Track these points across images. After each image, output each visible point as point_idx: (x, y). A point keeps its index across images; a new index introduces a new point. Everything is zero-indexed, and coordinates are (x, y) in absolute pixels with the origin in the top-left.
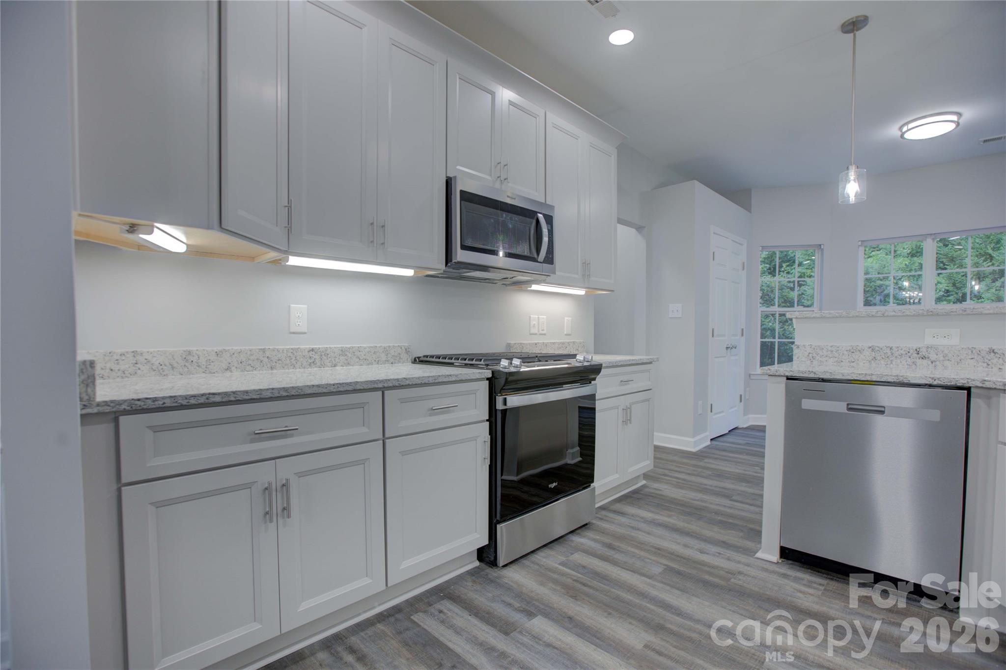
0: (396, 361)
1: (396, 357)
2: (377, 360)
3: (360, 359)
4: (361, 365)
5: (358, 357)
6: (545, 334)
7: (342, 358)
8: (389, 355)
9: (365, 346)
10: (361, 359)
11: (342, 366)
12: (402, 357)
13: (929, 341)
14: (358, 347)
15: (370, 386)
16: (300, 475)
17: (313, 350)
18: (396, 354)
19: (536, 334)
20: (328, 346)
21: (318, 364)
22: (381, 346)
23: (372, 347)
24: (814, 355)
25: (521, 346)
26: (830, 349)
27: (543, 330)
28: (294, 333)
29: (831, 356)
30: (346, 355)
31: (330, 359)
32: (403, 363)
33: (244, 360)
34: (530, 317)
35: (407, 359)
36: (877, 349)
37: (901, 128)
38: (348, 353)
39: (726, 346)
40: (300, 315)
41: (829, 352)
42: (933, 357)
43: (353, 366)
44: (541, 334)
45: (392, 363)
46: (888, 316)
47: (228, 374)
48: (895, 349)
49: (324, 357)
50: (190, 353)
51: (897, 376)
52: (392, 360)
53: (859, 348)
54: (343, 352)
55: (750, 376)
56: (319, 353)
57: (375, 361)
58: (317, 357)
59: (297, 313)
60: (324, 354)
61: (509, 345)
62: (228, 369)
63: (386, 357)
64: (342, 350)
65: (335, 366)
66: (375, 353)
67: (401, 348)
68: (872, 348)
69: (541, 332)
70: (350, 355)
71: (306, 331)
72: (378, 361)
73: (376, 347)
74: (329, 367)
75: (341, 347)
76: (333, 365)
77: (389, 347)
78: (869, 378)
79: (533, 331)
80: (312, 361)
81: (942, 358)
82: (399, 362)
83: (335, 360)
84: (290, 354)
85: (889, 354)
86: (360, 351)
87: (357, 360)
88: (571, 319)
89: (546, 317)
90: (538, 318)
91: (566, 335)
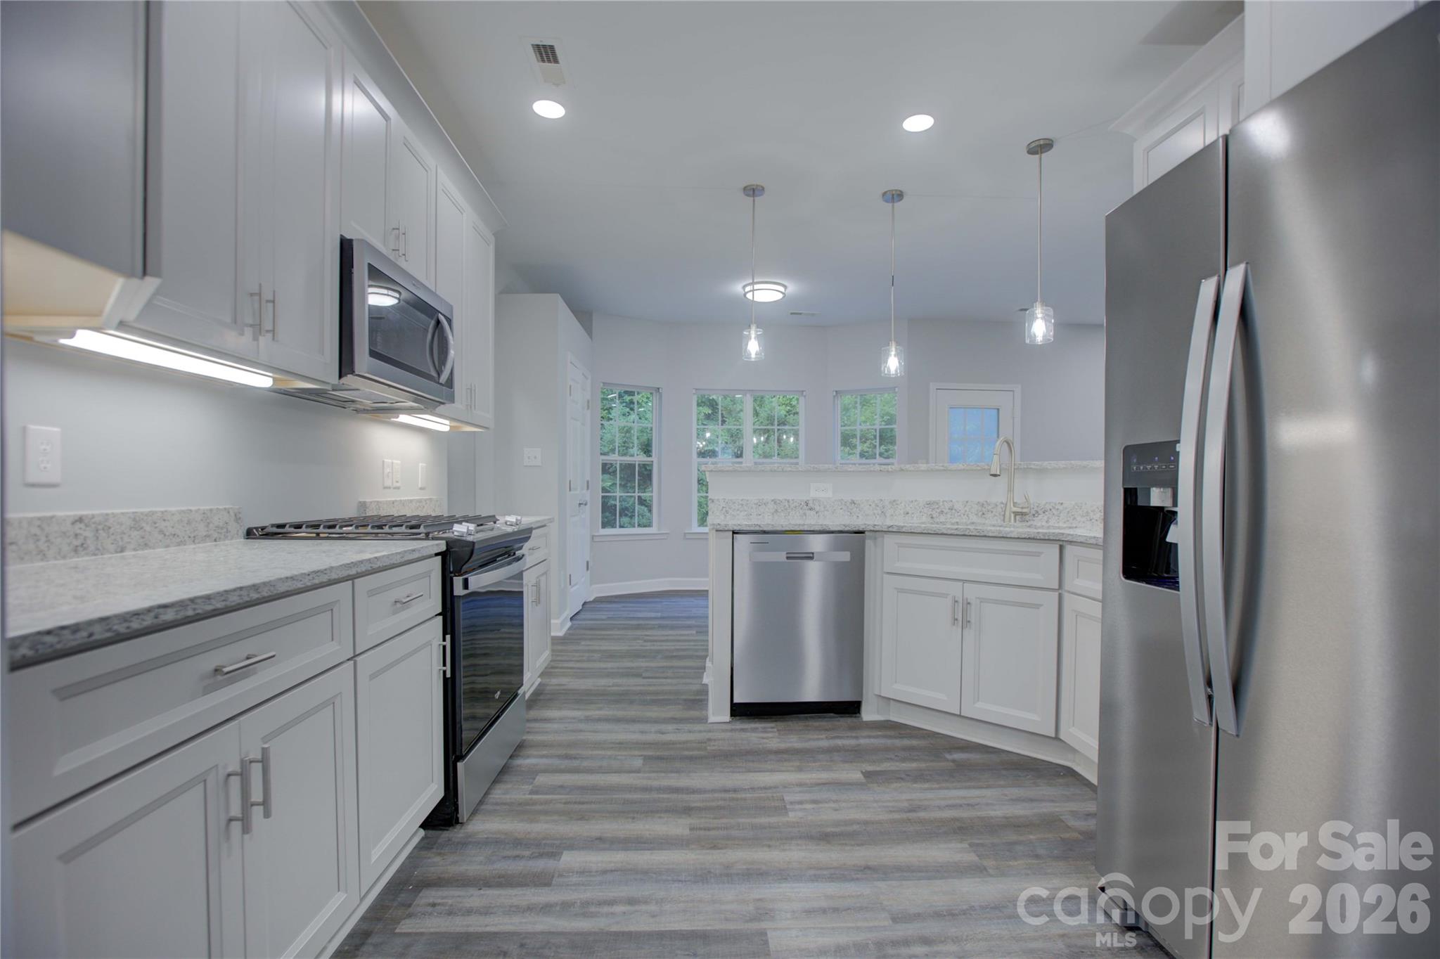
0: (222, 537)
1: (222, 528)
2: (192, 535)
3: (165, 535)
4: (167, 546)
5: (161, 532)
6: (400, 488)
7: (135, 534)
8: (211, 525)
9: (173, 509)
10: (167, 534)
11: (135, 550)
12: (229, 528)
13: (813, 494)
14: (162, 512)
15: (344, 573)
17: (81, 520)
18: (221, 524)
19: (390, 488)
20: (109, 511)
21: (92, 548)
22: (199, 509)
24: (727, 509)
26: (741, 502)
27: (398, 482)
28: (38, 485)
29: (742, 509)
30: (142, 528)
31: (113, 537)
32: (231, 539)
34: (383, 461)
35: (238, 531)
36: (778, 502)
37: (744, 287)
38: (144, 525)
39: (578, 502)
40: (48, 448)
41: (740, 506)
42: (817, 508)
43: (154, 549)
44: (395, 488)
45: (215, 540)
46: (786, 471)
48: (791, 502)
49: (102, 534)
51: (821, 525)
52: (216, 535)
53: (764, 501)
54: (137, 522)
55: (593, 538)
56: (93, 526)
57: (190, 537)
58: (89, 533)
59: (42, 444)
60: (102, 527)
61: (363, 505)
63: (206, 529)
64: (134, 520)
65: (122, 551)
66: (189, 523)
67: (229, 512)
68: (774, 501)
69: (396, 484)
70: (148, 528)
71: (60, 481)
72: (194, 537)
73: (191, 510)
74: (112, 553)
75: (133, 513)
76: (119, 550)
77: (211, 510)
78: (801, 528)
79: (388, 483)
80: (78, 543)
81: (823, 509)
82: (226, 537)
83: (122, 538)
85: (787, 506)
86: (164, 520)
87: (161, 537)
88: (426, 466)
89: (400, 462)
90: (393, 463)
91: (421, 488)
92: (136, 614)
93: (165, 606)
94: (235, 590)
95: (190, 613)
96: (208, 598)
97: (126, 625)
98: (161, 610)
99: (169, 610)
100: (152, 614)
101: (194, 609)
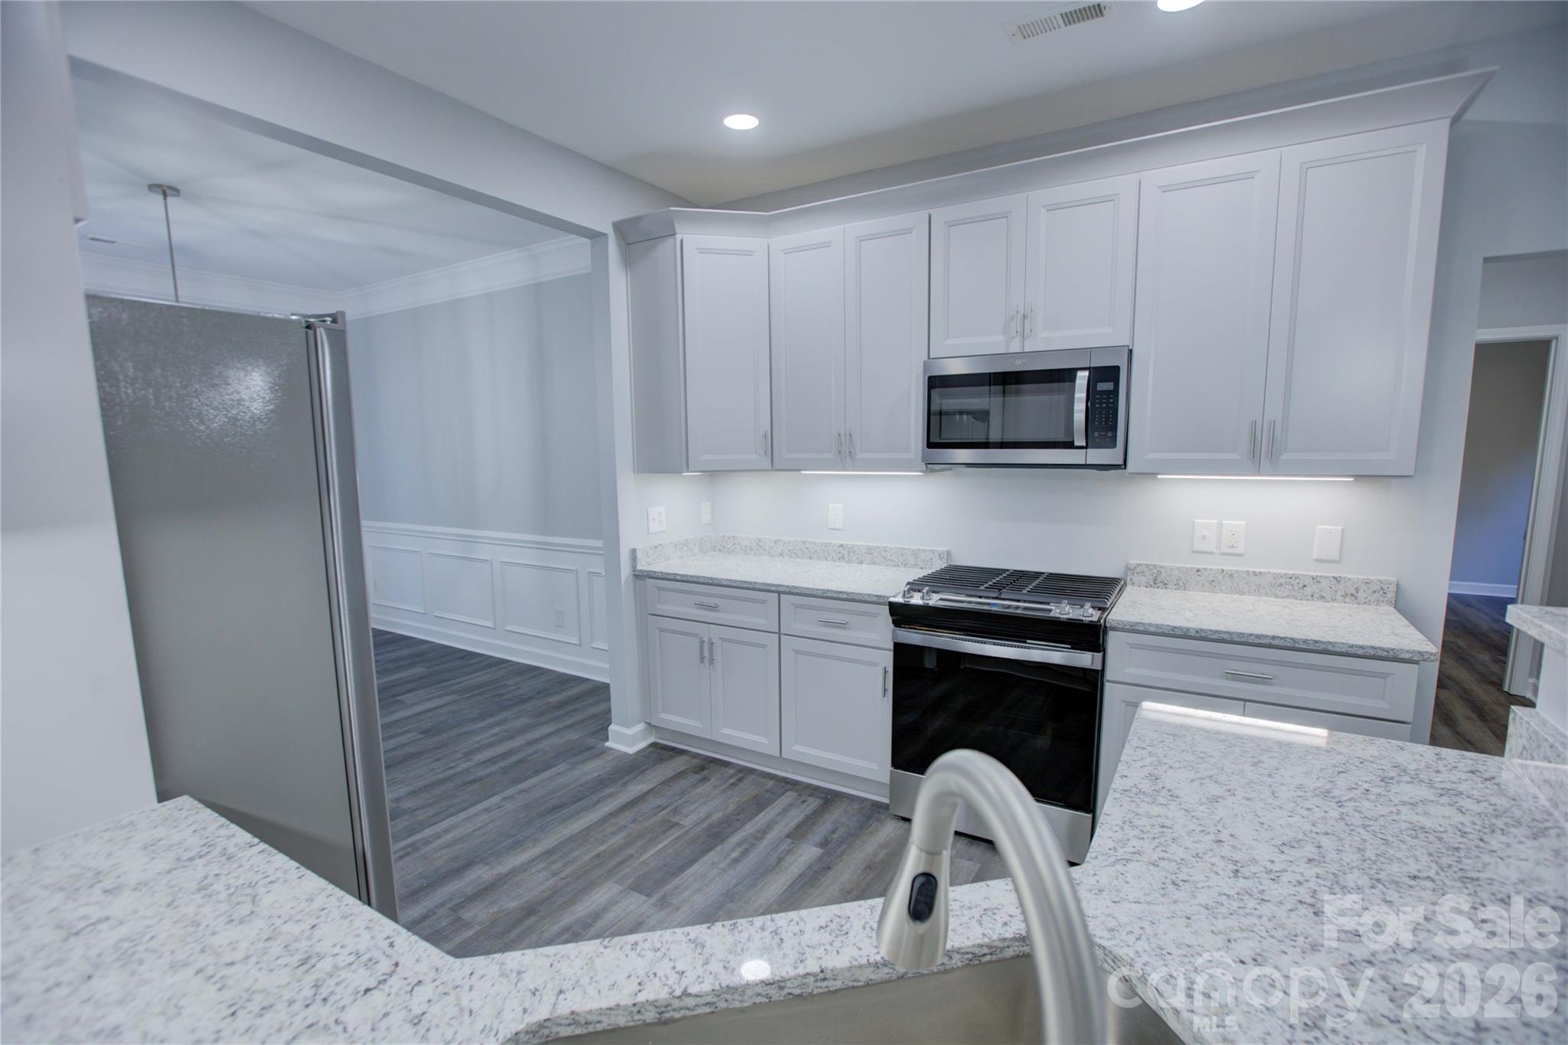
0: (927, 567)
1: (928, 562)
2: (904, 563)
3: (886, 559)
4: (887, 566)
5: (884, 557)
6: (1240, 555)
7: (867, 556)
8: (918, 559)
9: (892, 546)
11: (868, 564)
12: (934, 562)
14: (885, 547)
15: (765, 588)
16: (723, 640)
17: (842, 546)
18: (927, 559)
19: (1210, 553)
20: (856, 543)
21: (846, 559)
22: (909, 548)
23: (900, 548)
27: (1233, 547)
28: (831, 529)
30: (872, 554)
31: (857, 556)
33: (792, 548)
34: (1194, 522)
38: (874, 552)
40: (837, 513)
43: (878, 565)
44: (1223, 554)
45: (922, 568)
47: (781, 558)
49: (852, 554)
50: (760, 540)
52: (922, 565)
54: (869, 550)
56: (848, 549)
57: (902, 563)
58: (845, 552)
59: (834, 511)
60: (852, 550)
61: (1127, 567)
62: (781, 554)
63: (914, 560)
64: (868, 549)
65: (861, 563)
66: (902, 555)
67: (934, 553)
69: (1225, 549)
70: (876, 554)
71: (841, 528)
73: (903, 548)
74: (855, 563)
75: (867, 545)
76: (859, 562)
77: (919, 550)
79: (1202, 546)
80: (840, 556)
82: (930, 568)
83: (861, 557)
84: (823, 548)
86: (886, 551)
87: (883, 560)
88: (1343, 530)
89: (1244, 523)
90: (1220, 524)
91: (1318, 560)
95: (686, 579)
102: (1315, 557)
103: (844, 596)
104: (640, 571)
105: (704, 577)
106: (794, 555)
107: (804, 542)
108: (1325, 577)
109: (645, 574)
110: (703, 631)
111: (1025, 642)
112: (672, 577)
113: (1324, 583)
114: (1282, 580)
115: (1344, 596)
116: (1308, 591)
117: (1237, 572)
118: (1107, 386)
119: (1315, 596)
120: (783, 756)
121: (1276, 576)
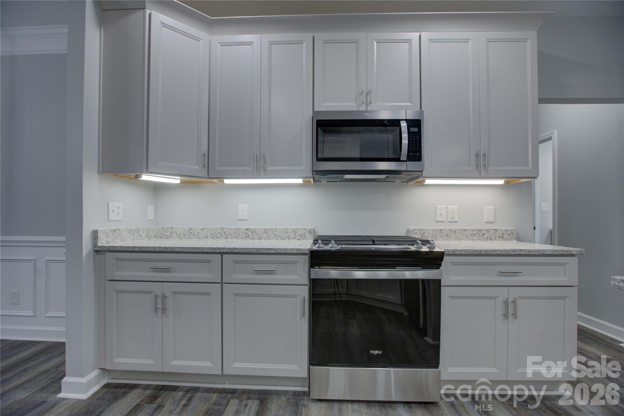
0: (302, 238)
1: (302, 235)
2: (288, 237)
3: (276, 236)
4: (277, 239)
6: (456, 222)
7: (265, 234)
8: (296, 234)
9: (280, 228)
10: (277, 236)
11: (265, 239)
12: (306, 236)
14: (276, 229)
15: (211, 251)
16: (175, 293)
17: (248, 229)
18: (302, 234)
19: (443, 222)
20: (257, 227)
21: (251, 237)
22: (291, 228)
23: (285, 229)
25: (422, 232)
27: (453, 218)
28: (240, 220)
30: (267, 233)
31: (258, 235)
32: (307, 240)
33: (213, 233)
34: (436, 207)
35: (310, 237)
38: (269, 232)
40: (244, 210)
43: (272, 240)
44: (449, 222)
45: (299, 240)
47: (206, 239)
49: (254, 234)
50: (191, 229)
52: (299, 238)
54: (266, 231)
56: (251, 231)
57: (287, 237)
58: (250, 233)
59: (242, 209)
60: (254, 231)
61: (408, 231)
62: (206, 237)
63: (294, 235)
64: (265, 230)
65: (260, 239)
66: (286, 232)
67: (306, 230)
69: (450, 220)
70: (270, 233)
71: (247, 219)
72: (289, 237)
73: (287, 228)
74: (257, 239)
75: (265, 228)
76: (259, 239)
77: (297, 229)
79: (440, 219)
80: (247, 235)
82: (304, 239)
83: (260, 236)
84: (235, 231)
86: (276, 231)
87: (275, 236)
88: (495, 208)
89: (457, 206)
90: (447, 208)
91: (486, 222)
92: (128, 247)
93: (136, 247)
94: (158, 247)
95: (143, 250)
96: (149, 247)
97: (126, 249)
98: (135, 248)
99: (137, 248)
100: (132, 248)
101: (144, 250)
102: (485, 221)
103: (273, 252)
104: (101, 247)
105: (160, 247)
106: (215, 237)
107: (222, 229)
108: (491, 230)
109: (106, 249)
110: (157, 288)
111: (396, 269)
112: (131, 249)
113: (491, 232)
114: (475, 232)
115: (499, 237)
116: (485, 236)
117: (457, 229)
118: (414, 130)
119: (488, 238)
120: (224, 373)
121: (473, 230)
